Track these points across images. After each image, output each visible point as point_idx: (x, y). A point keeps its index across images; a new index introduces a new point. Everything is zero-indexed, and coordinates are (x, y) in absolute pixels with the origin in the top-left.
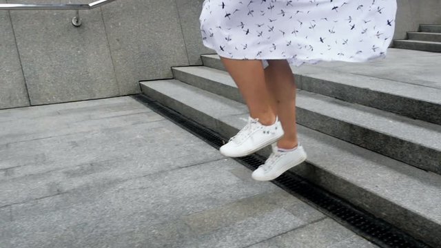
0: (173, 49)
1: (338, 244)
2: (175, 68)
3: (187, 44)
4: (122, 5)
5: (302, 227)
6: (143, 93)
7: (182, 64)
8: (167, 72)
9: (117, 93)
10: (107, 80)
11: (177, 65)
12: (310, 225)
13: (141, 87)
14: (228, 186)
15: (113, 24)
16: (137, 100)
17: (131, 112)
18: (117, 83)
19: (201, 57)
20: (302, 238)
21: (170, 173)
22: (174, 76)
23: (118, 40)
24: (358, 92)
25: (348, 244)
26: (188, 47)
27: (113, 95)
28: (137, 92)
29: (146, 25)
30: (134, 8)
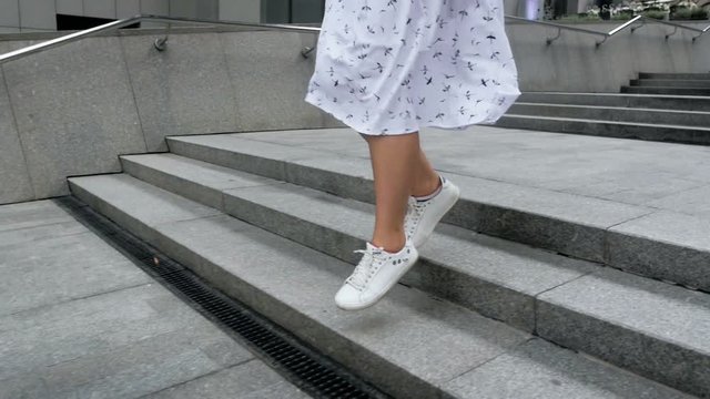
0: (121, 129)
1: (252, 395)
2: (125, 157)
3: (143, 120)
4: (36, 64)
5: (213, 373)
6: (73, 195)
7: (137, 150)
8: (112, 163)
9: (30, 196)
10: (12, 175)
11: (128, 151)
12: (226, 370)
13: (71, 186)
14: (133, 322)
15: (22, 92)
16: (59, 205)
17: (41, 222)
18: (30, 179)
19: (166, 140)
20: (204, 389)
21: (56, 307)
22: (122, 169)
23: (31, 116)
24: (351, 183)
25: (266, 393)
26: (144, 126)
27: (23, 198)
28: (63, 194)
29: (78, 93)
30: (57, 68)
